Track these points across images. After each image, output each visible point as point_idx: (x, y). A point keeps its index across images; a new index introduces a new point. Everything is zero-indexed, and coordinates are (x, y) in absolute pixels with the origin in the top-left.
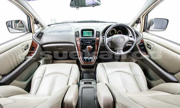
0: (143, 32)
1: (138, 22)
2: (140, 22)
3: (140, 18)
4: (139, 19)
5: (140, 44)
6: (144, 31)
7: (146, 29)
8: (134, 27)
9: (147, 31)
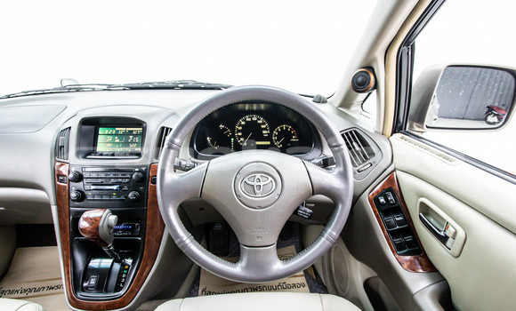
0: (394, 132)
1: (363, 82)
2: (376, 86)
3: (375, 60)
4: (369, 68)
5: (382, 200)
6: (397, 128)
7: (407, 118)
8: (353, 108)
9: (411, 127)
